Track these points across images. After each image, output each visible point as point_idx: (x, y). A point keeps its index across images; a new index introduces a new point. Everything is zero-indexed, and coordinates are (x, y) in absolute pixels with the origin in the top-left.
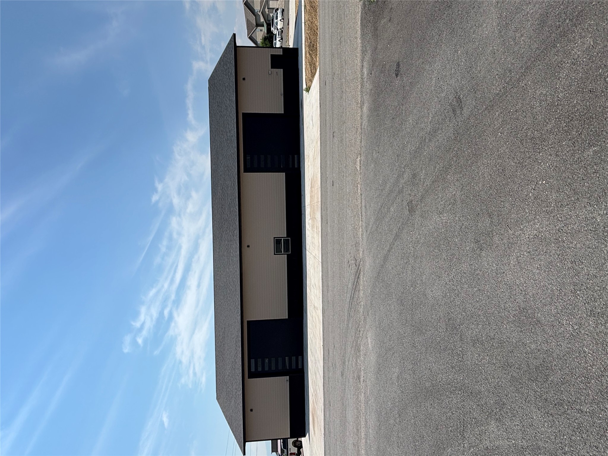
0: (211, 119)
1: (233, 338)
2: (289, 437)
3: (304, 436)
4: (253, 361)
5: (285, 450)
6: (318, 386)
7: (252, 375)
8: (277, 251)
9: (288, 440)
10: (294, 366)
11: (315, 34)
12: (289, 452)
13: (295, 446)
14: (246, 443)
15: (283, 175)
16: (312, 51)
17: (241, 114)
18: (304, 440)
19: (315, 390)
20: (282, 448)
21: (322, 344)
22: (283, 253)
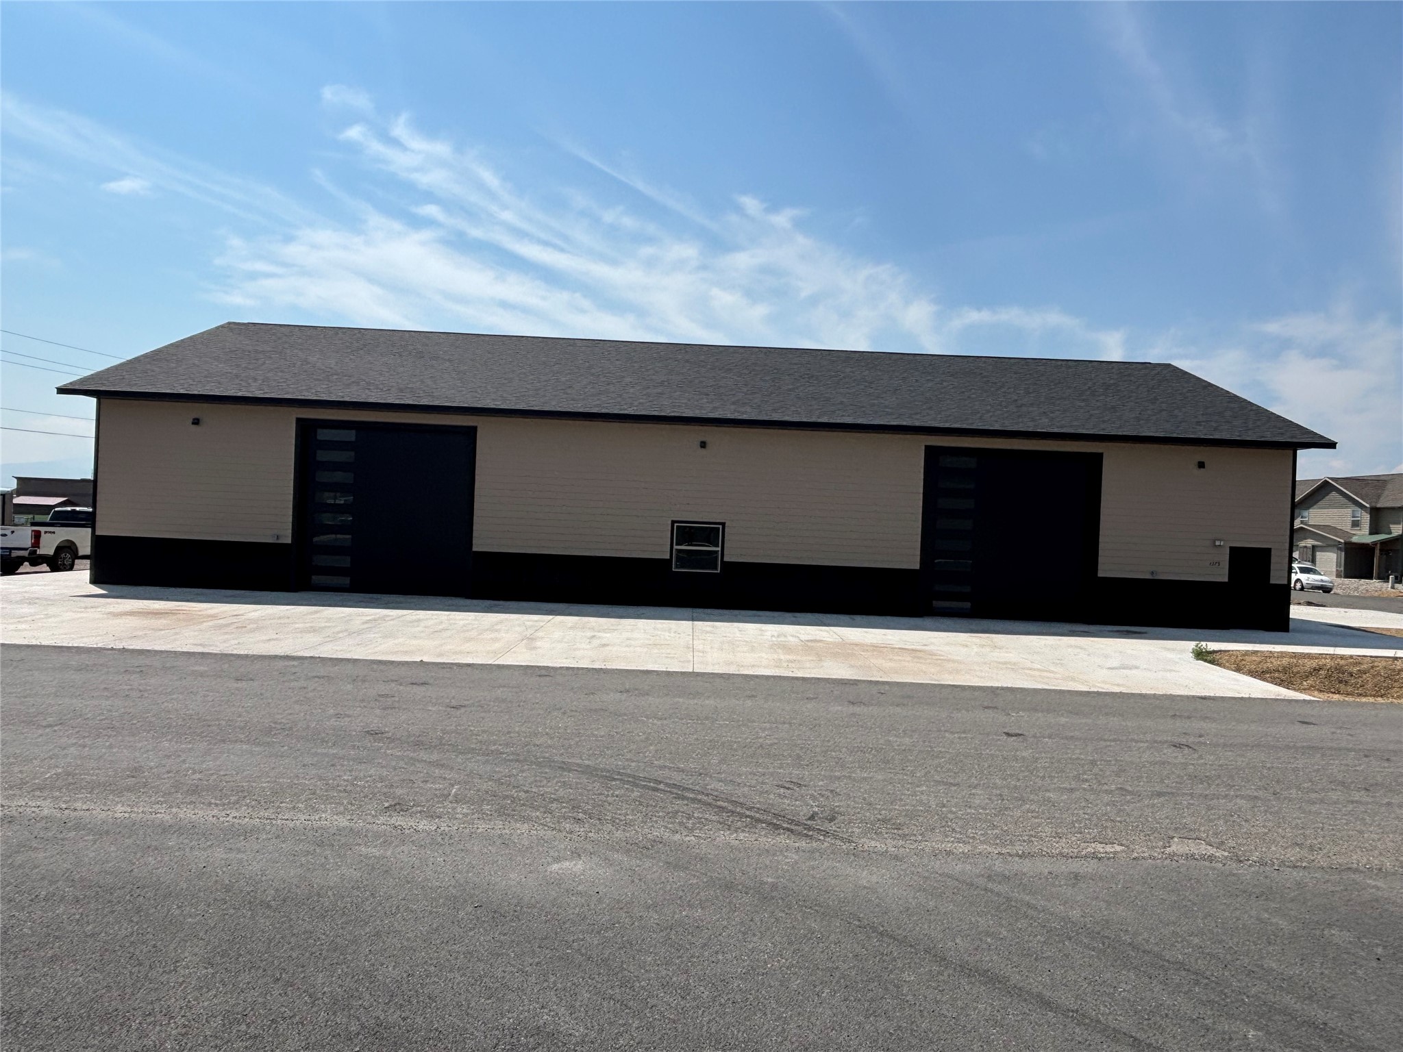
0: (1059, 363)
1: (422, 381)
2: (98, 533)
3: (95, 581)
4: (350, 435)
5: (48, 518)
6: (275, 636)
7: (306, 430)
8: (685, 532)
9: (89, 530)
10: (321, 560)
11: (1380, 691)
12: (42, 529)
13: (59, 549)
14: (95, 399)
15: (915, 564)
16: (1328, 677)
17: (1100, 451)
18: (80, 578)
19: (258, 626)
20: (56, 509)
21: (426, 659)
22: (675, 547)
